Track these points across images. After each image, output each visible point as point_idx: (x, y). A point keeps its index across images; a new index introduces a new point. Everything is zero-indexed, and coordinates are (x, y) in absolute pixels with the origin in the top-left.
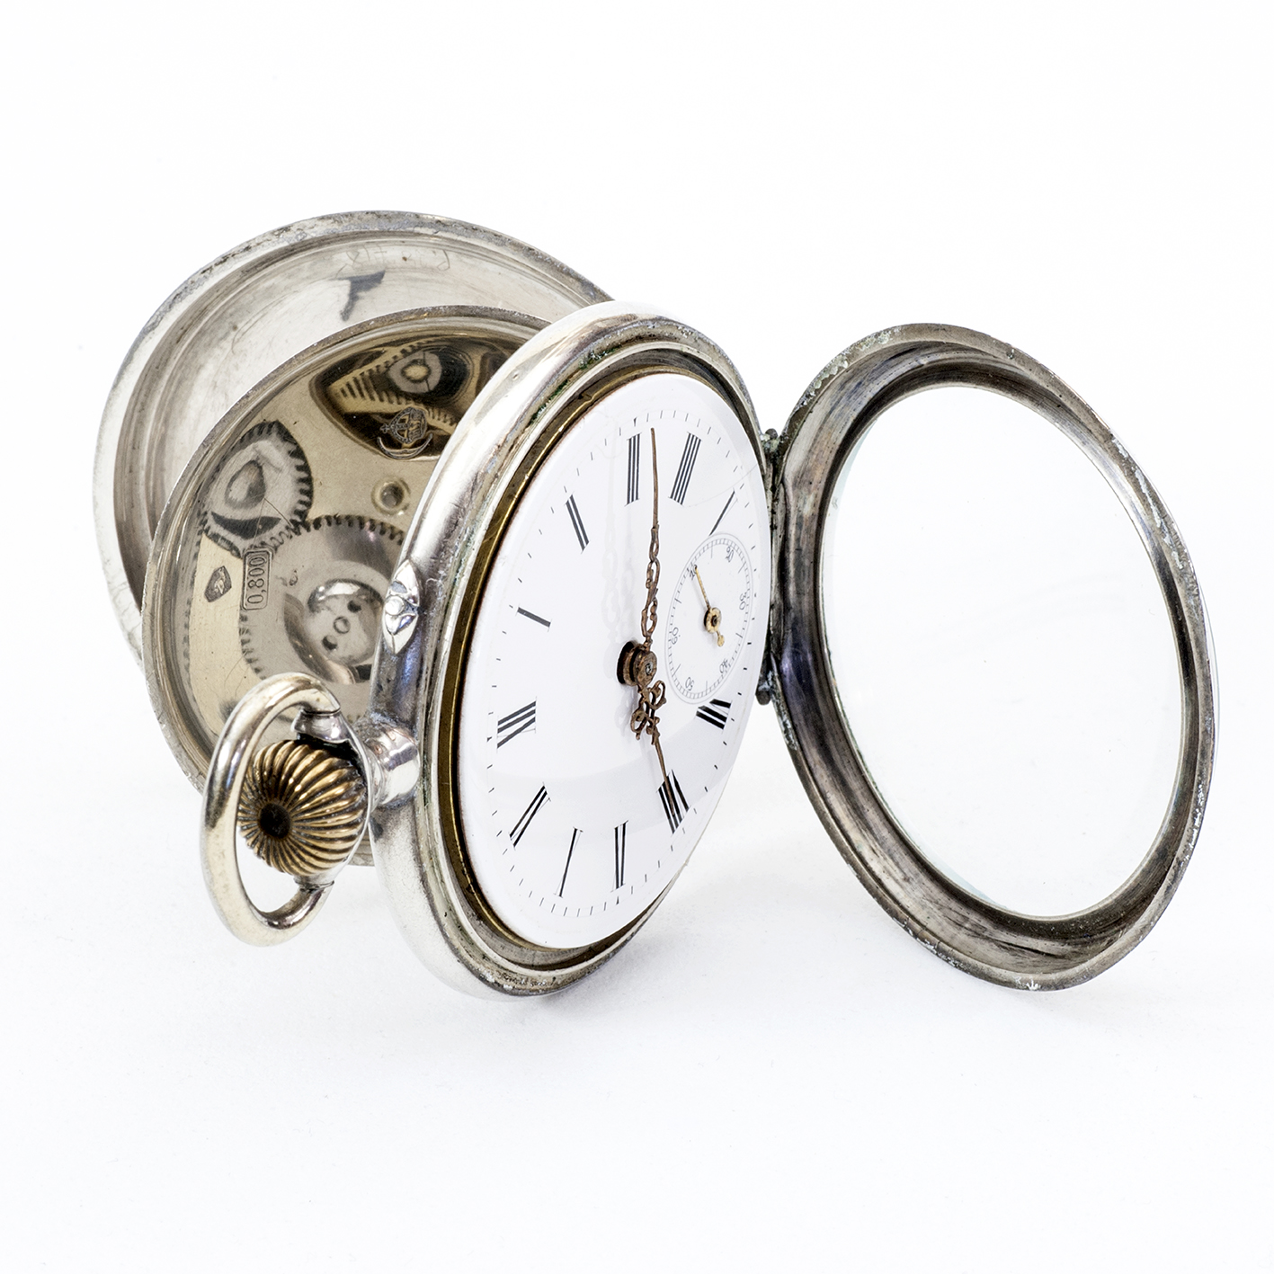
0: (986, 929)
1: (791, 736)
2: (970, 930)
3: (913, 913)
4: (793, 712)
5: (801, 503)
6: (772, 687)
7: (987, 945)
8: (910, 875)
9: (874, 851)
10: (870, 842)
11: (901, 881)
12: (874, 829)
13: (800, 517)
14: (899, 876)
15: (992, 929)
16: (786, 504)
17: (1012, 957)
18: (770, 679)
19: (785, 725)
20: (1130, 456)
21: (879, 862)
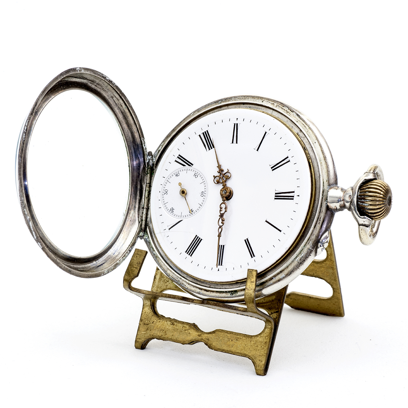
0: (90, 83)
1: (143, 142)
2: (95, 83)
3: (111, 88)
4: (142, 149)
5: (134, 214)
6: (147, 157)
7: (90, 79)
8: (111, 98)
9: (121, 106)
10: (122, 109)
11: (114, 97)
12: (120, 112)
13: (134, 210)
14: (114, 98)
15: (88, 83)
16: (139, 215)
17: (83, 75)
18: (148, 160)
19: (145, 145)
20: (37, 243)
21: (120, 103)
